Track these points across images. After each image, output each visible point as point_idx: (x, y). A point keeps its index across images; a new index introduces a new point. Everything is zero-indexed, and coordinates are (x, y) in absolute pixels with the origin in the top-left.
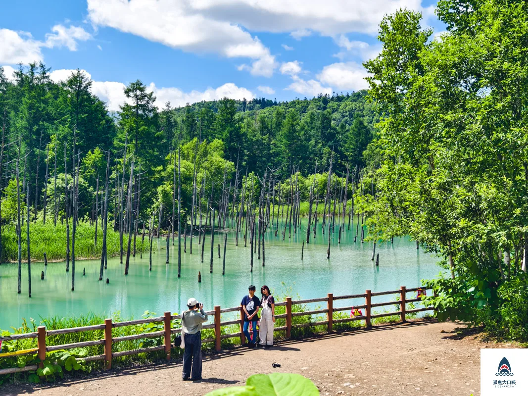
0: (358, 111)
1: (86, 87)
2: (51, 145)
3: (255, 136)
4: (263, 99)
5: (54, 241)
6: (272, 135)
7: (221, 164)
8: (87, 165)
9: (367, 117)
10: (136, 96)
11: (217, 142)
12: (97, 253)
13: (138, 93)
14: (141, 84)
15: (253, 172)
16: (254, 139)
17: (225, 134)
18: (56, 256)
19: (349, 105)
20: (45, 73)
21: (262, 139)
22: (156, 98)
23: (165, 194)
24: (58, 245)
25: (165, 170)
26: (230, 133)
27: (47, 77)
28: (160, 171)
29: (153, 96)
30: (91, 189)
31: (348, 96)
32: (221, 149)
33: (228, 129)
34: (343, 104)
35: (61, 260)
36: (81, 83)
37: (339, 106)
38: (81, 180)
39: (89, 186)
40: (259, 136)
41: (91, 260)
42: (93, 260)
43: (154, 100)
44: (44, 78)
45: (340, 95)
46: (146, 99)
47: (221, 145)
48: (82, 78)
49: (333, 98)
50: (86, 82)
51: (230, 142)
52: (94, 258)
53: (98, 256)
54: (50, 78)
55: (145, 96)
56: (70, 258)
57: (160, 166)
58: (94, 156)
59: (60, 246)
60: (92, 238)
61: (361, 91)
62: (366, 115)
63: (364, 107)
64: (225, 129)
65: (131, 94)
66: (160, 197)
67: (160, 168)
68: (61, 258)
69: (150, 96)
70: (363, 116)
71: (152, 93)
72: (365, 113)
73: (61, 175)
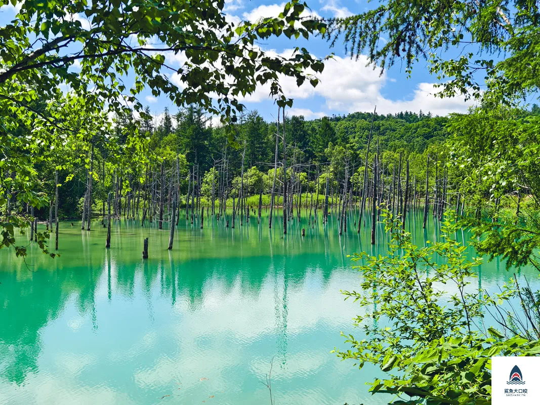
0: (351, 128)
9: (359, 133)
19: (344, 124)
31: (344, 117)
34: (339, 123)
37: (336, 125)
45: (337, 116)
49: (332, 119)
61: (356, 113)
62: (358, 132)
63: (356, 126)
70: (356, 133)
72: (356, 130)
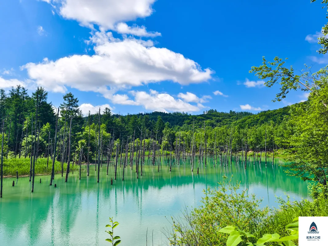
1: (45, 95)
2: (26, 122)
3: (119, 124)
4: (117, 114)
5: (24, 165)
6: (126, 123)
7: (105, 134)
8: (43, 131)
10: (69, 99)
11: (103, 125)
12: (48, 171)
13: (70, 98)
14: (72, 94)
15: (119, 139)
16: (119, 125)
17: (106, 122)
18: (24, 173)
20: (25, 92)
21: (122, 125)
22: (78, 101)
23: (82, 144)
24: (26, 167)
25: (82, 134)
26: (109, 122)
27: (26, 94)
28: (80, 134)
29: (77, 100)
30: (45, 142)
32: (105, 128)
33: (108, 121)
35: (27, 176)
36: (42, 94)
38: (40, 138)
39: (44, 141)
40: (121, 124)
41: (44, 175)
42: (46, 175)
43: (78, 102)
44: (24, 94)
46: (74, 101)
47: (105, 127)
48: (43, 91)
49: (144, 114)
50: (45, 93)
51: (108, 126)
52: (46, 174)
53: (48, 173)
54: (28, 94)
55: (73, 100)
56: (32, 174)
57: (79, 132)
58: (47, 126)
59: (27, 168)
60: (45, 164)
64: (106, 121)
65: (67, 99)
66: (80, 146)
67: (80, 133)
68: (27, 174)
69: (76, 100)
71: (76, 99)
73: (30, 136)
